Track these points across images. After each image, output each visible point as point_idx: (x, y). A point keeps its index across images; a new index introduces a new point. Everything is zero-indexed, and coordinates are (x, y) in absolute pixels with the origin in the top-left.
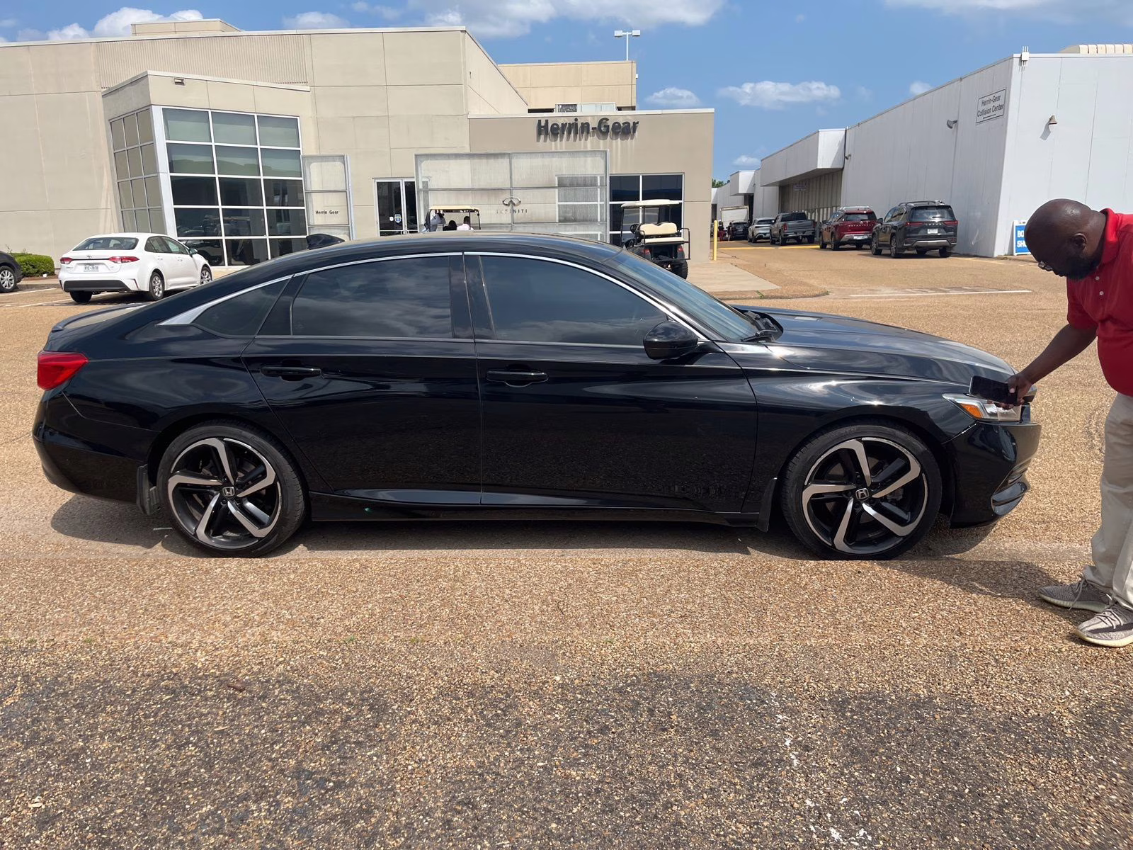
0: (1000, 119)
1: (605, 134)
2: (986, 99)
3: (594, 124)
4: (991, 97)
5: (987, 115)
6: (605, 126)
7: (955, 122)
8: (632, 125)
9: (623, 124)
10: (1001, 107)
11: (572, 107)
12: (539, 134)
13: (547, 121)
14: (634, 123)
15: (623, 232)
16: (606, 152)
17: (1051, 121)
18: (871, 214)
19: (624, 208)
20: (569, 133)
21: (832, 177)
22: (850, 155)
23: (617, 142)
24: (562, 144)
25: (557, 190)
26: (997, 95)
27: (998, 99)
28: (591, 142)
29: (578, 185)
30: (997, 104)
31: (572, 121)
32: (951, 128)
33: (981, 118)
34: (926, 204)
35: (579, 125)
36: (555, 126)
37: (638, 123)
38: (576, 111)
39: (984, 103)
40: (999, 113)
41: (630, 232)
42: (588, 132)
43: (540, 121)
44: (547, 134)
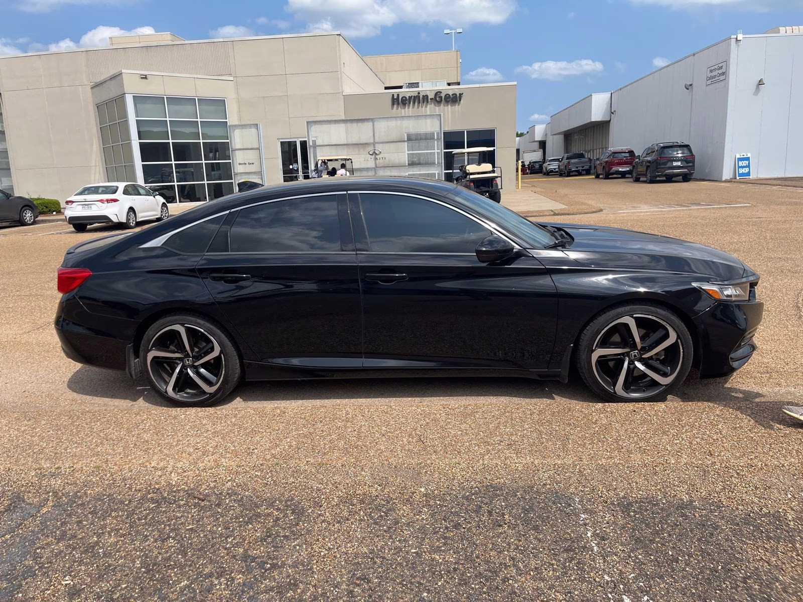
0: (724, 81)
1: (439, 102)
2: (712, 68)
3: (431, 96)
4: (716, 67)
5: (714, 80)
6: (439, 97)
7: (691, 85)
8: (458, 95)
9: (452, 95)
10: (723, 74)
11: (416, 85)
12: (393, 104)
13: (398, 95)
14: (460, 94)
15: (454, 171)
16: (440, 115)
17: (761, 83)
18: (631, 153)
19: (454, 154)
20: (414, 103)
21: (602, 127)
22: (615, 111)
23: (448, 108)
24: (409, 110)
25: (406, 143)
26: (720, 65)
27: (721, 68)
28: (429, 109)
29: (421, 139)
30: (720, 71)
31: (416, 94)
32: (688, 89)
33: (709, 82)
34: (671, 144)
35: (421, 97)
36: (404, 98)
37: (462, 94)
38: (418, 87)
39: (711, 71)
40: (722, 78)
41: (459, 171)
42: (427, 102)
43: (393, 95)
44: (398, 104)
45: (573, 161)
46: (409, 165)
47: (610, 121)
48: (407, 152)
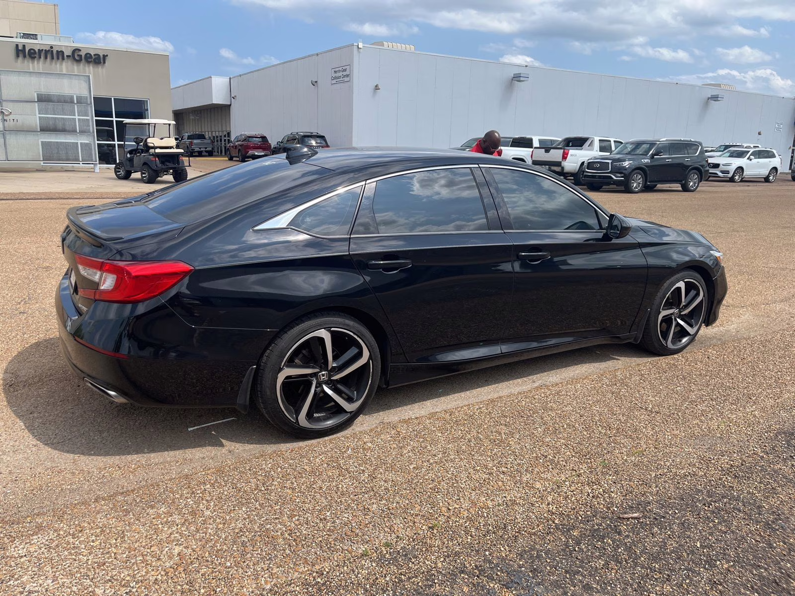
0: (349, 83)
1: (79, 61)
2: (337, 69)
3: (67, 52)
4: (341, 69)
5: (338, 80)
6: (78, 55)
7: (316, 82)
8: (102, 56)
9: (94, 55)
10: (348, 76)
11: (35, 37)
12: (18, 56)
13: (24, 46)
14: (104, 55)
15: (126, 143)
16: (89, 76)
17: (377, 88)
18: (264, 138)
19: (126, 123)
20: (46, 58)
21: (221, 111)
22: (235, 96)
23: (89, 70)
24: (39, 66)
25: (36, 104)
26: (344, 68)
27: (345, 70)
28: (65, 67)
29: (65, 102)
30: (345, 73)
31: (48, 48)
32: (314, 85)
33: (334, 82)
34: (309, 134)
35: (55, 52)
36: (32, 51)
37: (107, 56)
38: (36, 39)
39: (335, 72)
40: (346, 79)
41: (134, 143)
42: (63, 59)
43: (17, 46)
45: (195, 141)
46: (41, 130)
47: (230, 105)
48: (38, 115)
